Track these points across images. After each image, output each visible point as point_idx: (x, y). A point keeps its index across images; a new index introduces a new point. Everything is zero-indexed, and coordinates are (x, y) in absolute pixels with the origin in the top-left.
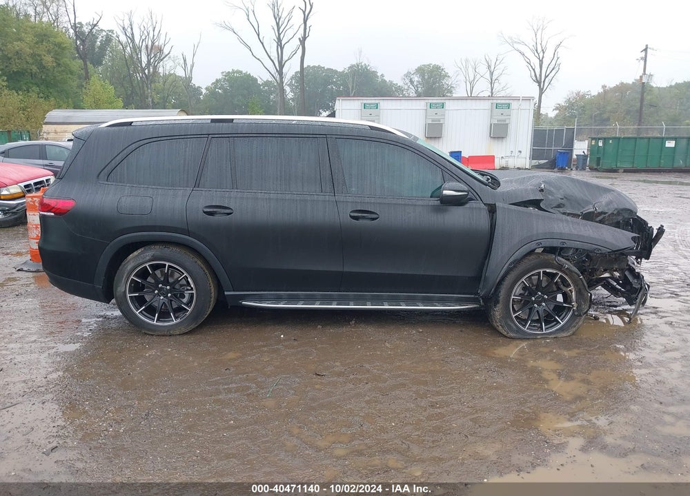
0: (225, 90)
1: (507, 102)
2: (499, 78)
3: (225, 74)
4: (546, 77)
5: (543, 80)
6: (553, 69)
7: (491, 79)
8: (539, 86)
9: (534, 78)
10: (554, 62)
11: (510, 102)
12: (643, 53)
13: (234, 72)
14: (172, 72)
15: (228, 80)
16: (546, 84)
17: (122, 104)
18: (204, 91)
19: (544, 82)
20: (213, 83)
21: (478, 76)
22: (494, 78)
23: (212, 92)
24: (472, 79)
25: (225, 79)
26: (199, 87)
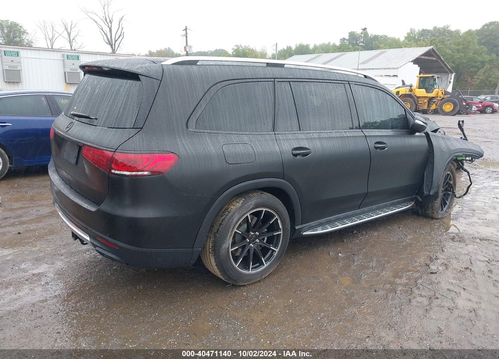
1: (77, 54)
2: (76, 39)
4: (116, 41)
5: (113, 43)
6: (119, 37)
7: (70, 39)
8: (112, 48)
9: (107, 41)
10: (120, 31)
11: (79, 54)
12: (184, 32)
16: (116, 47)
19: (115, 45)
21: (57, 35)
22: (71, 38)
24: (51, 37)
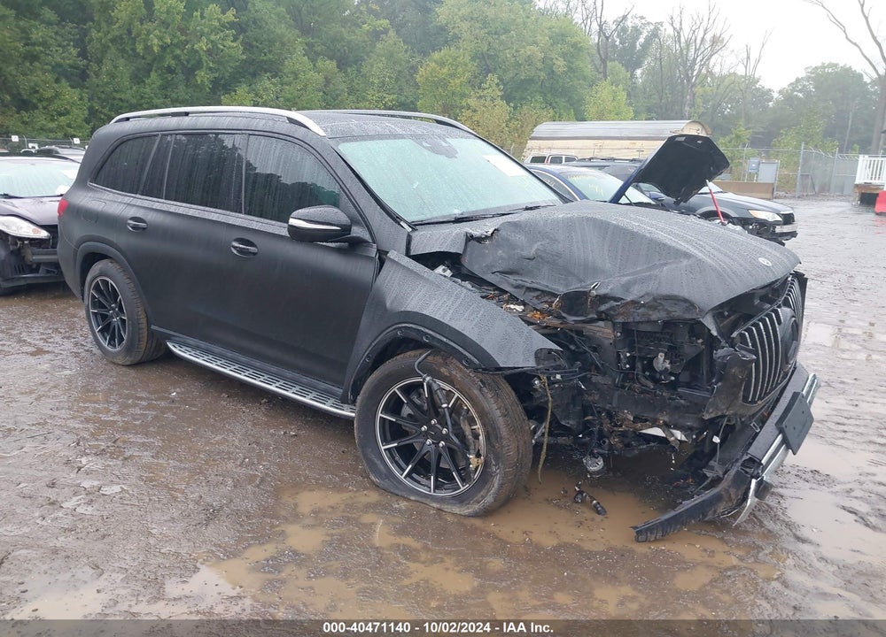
0: (808, 94)
3: (809, 70)
13: (823, 67)
14: (732, 71)
15: (813, 79)
17: (632, 115)
18: (776, 95)
20: (791, 84)
23: (788, 97)
25: (809, 77)
26: (770, 90)
